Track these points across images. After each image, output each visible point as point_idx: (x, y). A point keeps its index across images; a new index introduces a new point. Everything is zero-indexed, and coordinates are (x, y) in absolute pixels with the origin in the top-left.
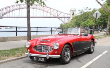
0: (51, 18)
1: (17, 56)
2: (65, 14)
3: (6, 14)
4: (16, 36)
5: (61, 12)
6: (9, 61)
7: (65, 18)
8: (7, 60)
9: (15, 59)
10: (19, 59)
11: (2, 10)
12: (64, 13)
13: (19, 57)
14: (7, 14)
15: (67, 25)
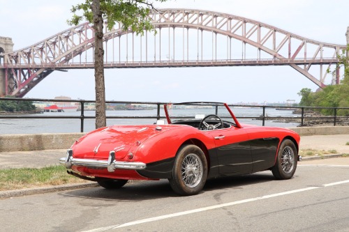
0: (260, 64)
1: (51, 183)
2: (325, 45)
3: (80, 53)
4: (82, 131)
5: (305, 41)
6: (25, 194)
7: (321, 64)
8: (18, 190)
9: (44, 190)
10: (55, 190)
11: (67, 37)
12: (318, 44)
13: (57, 186)
14: (83, 53)
15: (330, 95)
